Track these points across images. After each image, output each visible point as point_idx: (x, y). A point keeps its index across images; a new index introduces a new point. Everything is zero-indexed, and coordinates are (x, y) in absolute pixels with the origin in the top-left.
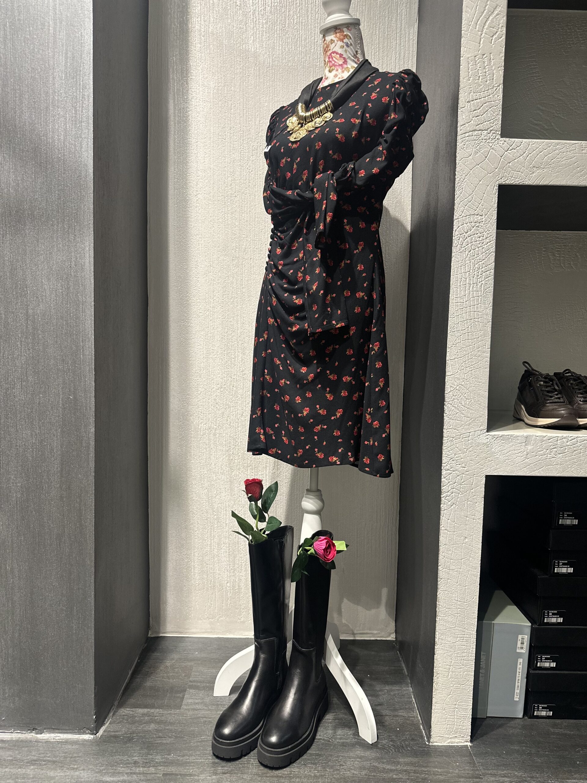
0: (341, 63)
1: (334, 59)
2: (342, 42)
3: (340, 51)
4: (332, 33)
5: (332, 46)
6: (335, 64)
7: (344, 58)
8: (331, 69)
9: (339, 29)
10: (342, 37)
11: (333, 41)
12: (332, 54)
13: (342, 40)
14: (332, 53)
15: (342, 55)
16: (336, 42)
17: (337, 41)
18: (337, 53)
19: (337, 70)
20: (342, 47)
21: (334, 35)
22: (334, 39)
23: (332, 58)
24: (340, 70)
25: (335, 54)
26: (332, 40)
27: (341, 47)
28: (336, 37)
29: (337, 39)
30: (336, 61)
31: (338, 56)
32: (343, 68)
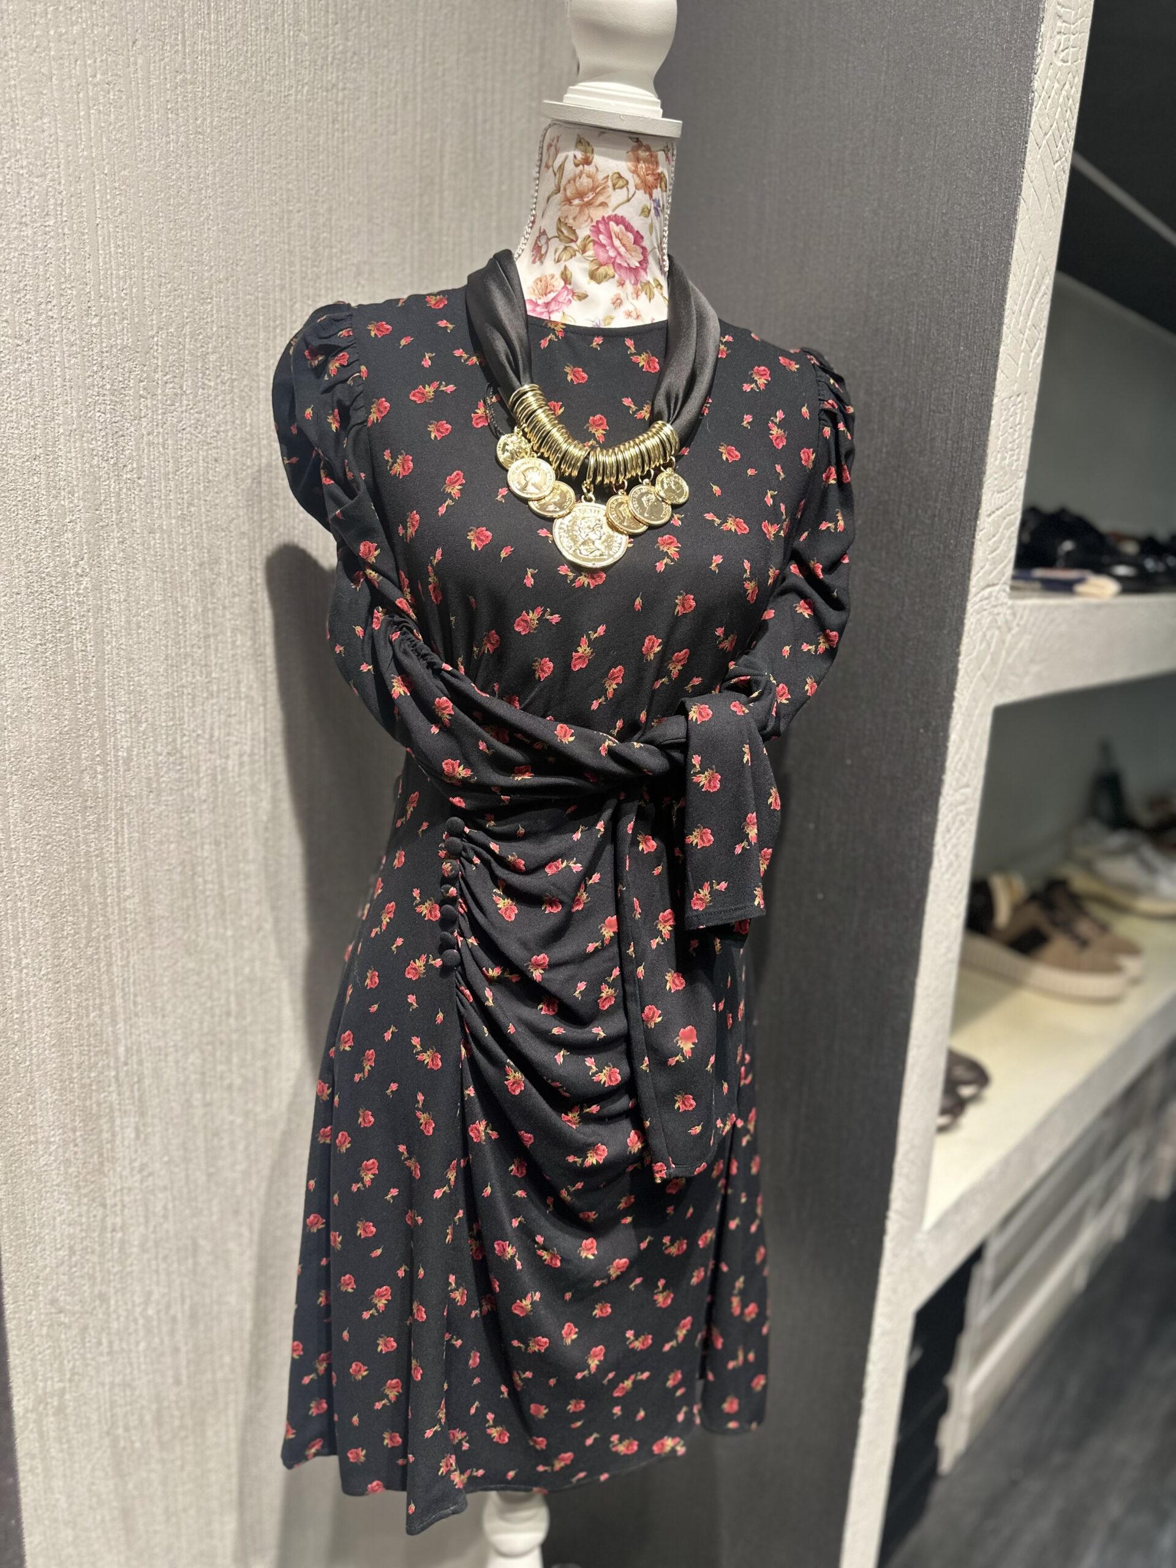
0: (635, 263)
1: (617, 243)
2: (647, 196)
3: (638, 223)
4: (623, 153)
5: (616, 197)
6: (618, 261)
7: (644, 249)
8: (602, 270)
9: (648, 149)
10: (650, 178)
11: (621, 183)
12: (612, 224)
13: (648, 189)
14: (610, 219)
15: (642, 237)
16: (632, 186)
17: (637, 188)
18: (628, 228)
19: (622, 284)
20: (645, 212)
21: (630, 164)
22: (627, 175)
23: (610, 237)
24: (629, 287)
25: (622, 227)
26: (620, 177)
27: (643, 211)
28: (635, 172)
29: (638, 181)
30: (622, 250)
31: (631, 236)
32: (637, 281)
